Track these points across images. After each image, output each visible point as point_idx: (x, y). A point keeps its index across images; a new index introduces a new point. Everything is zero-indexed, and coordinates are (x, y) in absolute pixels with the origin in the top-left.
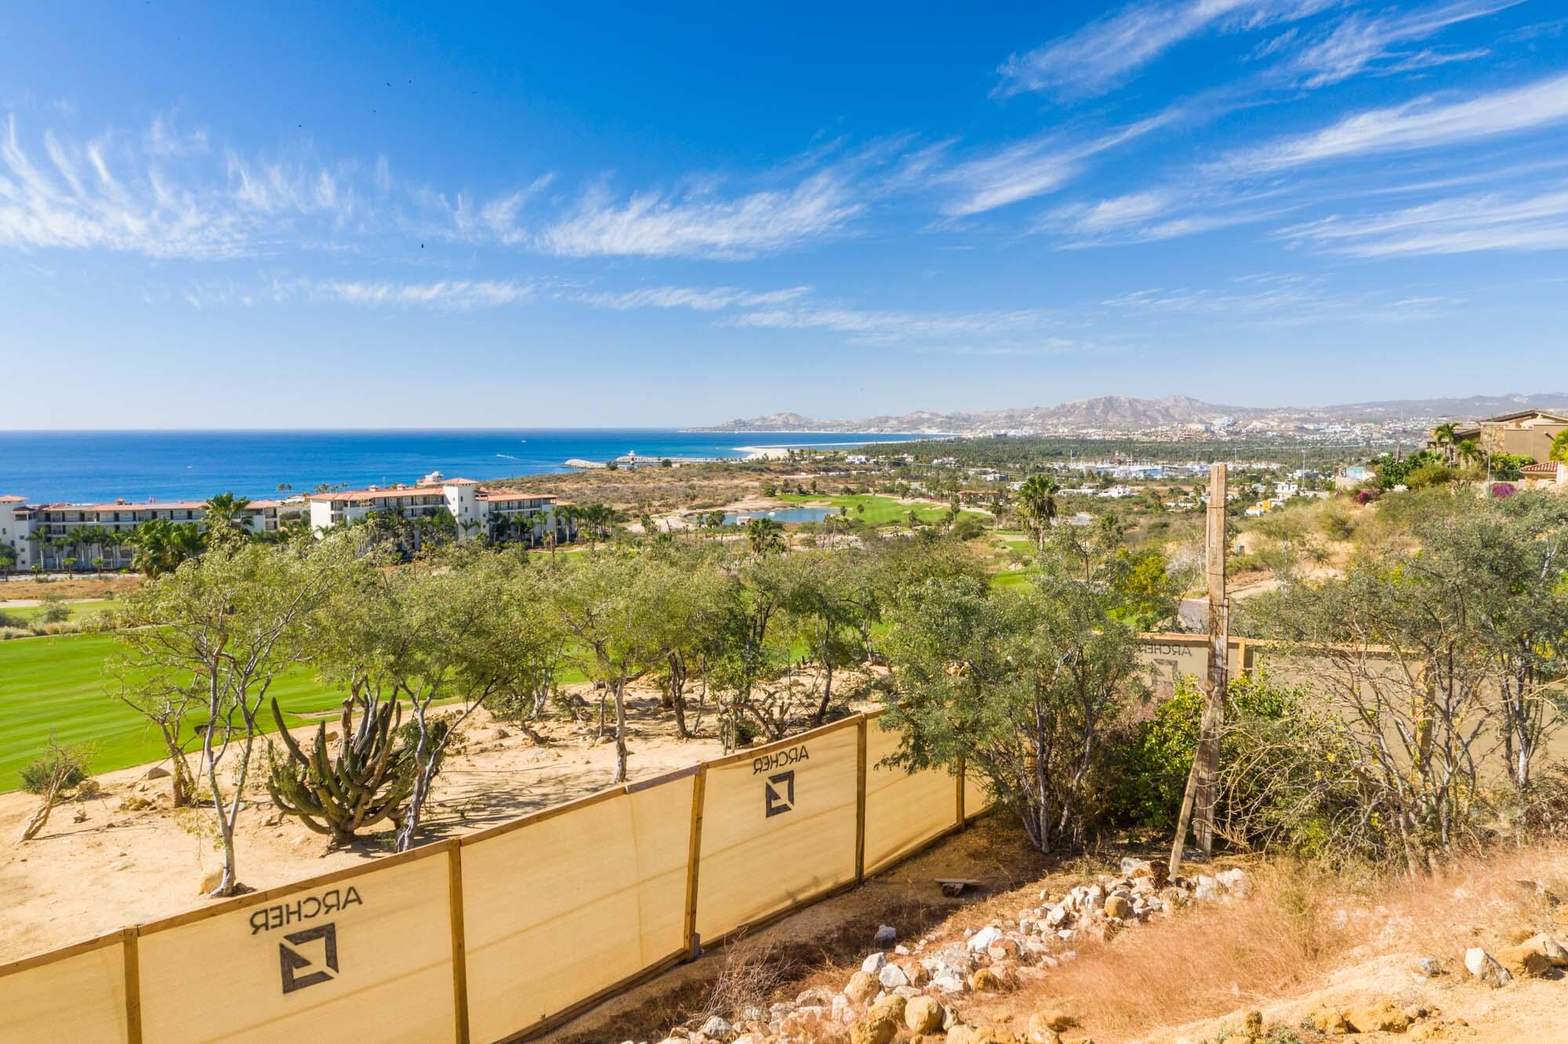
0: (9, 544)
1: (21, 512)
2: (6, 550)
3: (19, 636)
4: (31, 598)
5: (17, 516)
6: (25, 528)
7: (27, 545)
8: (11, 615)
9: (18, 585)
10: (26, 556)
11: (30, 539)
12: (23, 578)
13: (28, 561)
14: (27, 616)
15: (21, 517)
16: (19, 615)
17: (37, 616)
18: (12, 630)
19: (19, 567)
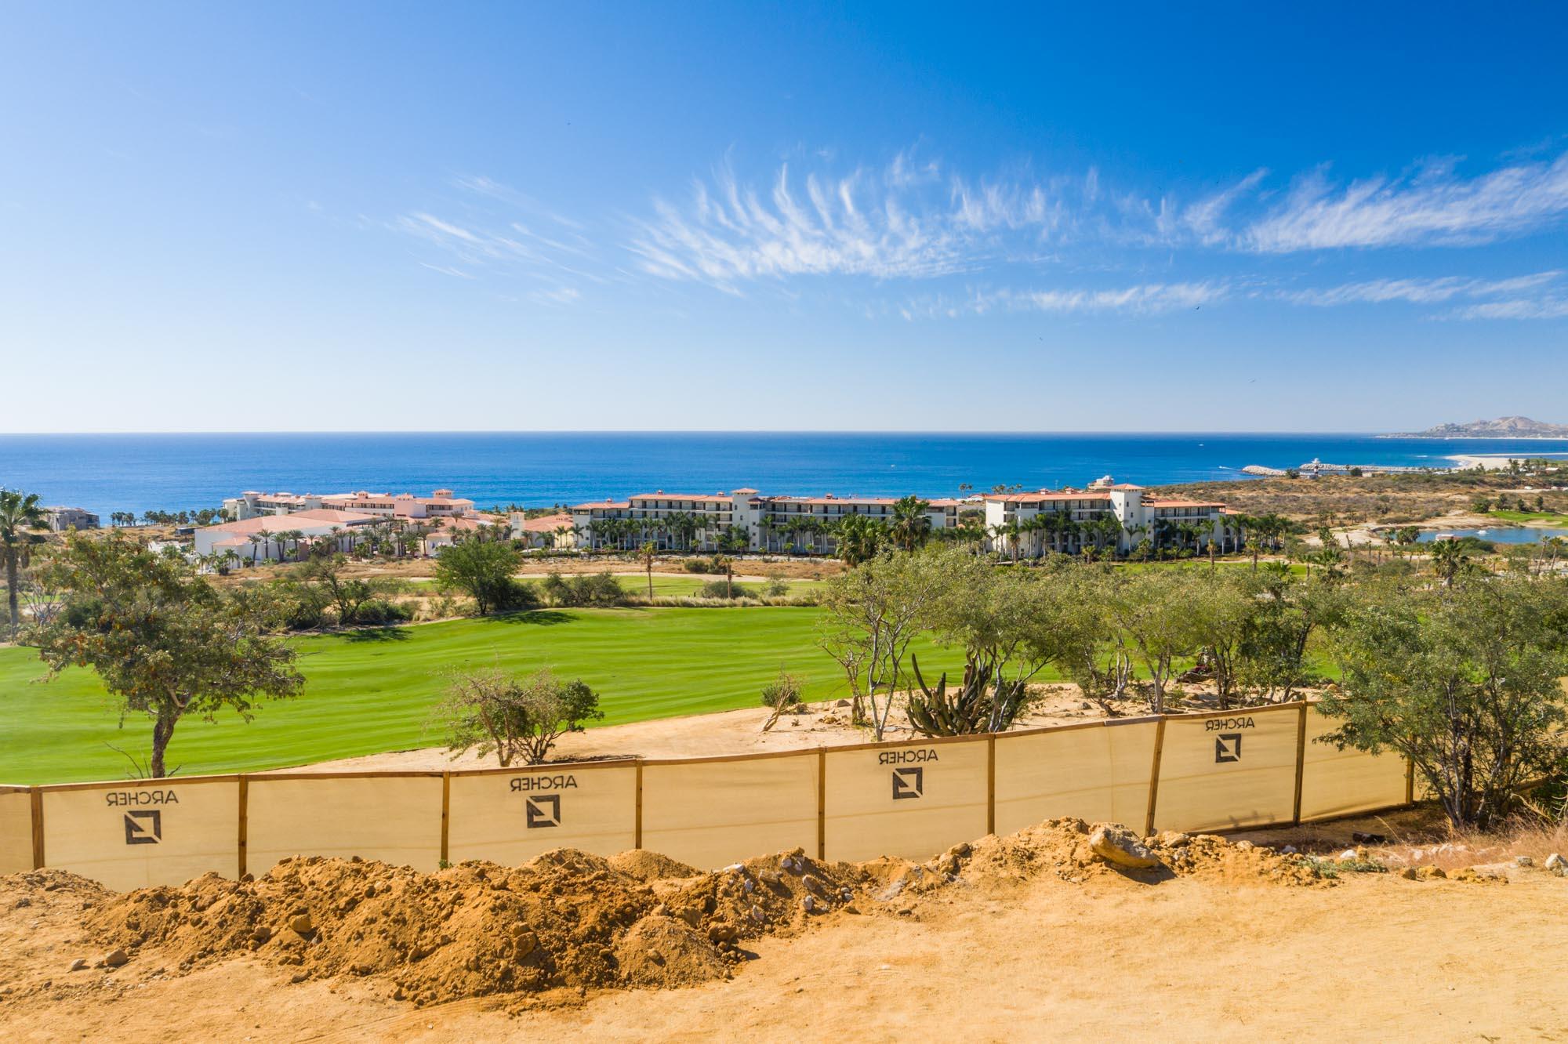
0: (745, 529)
1: (754, 503)
2: (742, 534)
3: (752, 605)
4: (759, 575)
5: (751, 505)
6: (756, 516)
7: (757, 530)
8: (746, 588)
9: (749, 563)
10: (756, 539)
11: (759, 525)
12: (754, 557)
13: (758, 544)
14: (756, 589)
15: (754, 507)
16: (750, 588)
17: (764, 590)
18: (747, 600)
19: (751, 548)
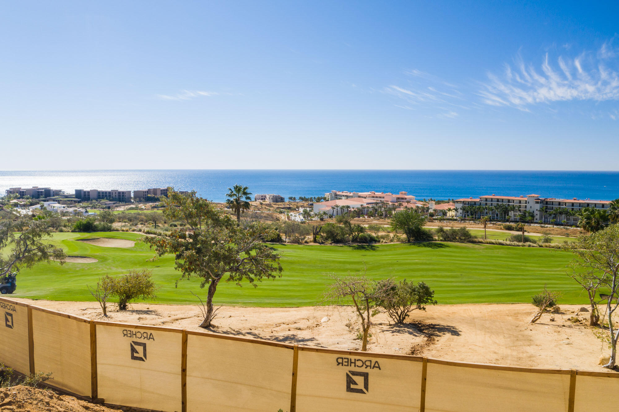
0: (532, 212)
1: (537, 201)
2: (531, 214)
3: (533, 246)
4: (538, 233)
5: (536, 202)
6: (538, 206)
7: (538, 213)
8: (531, 238)
9: (533, 227)
10: (538, 217)
11: (540, 211)
12: (536, 225)
13: (538, 219)
14: (536, 239)
16: (534, 238)
17: (540, 240)
18: (531, 244)
19: (535, 221)
